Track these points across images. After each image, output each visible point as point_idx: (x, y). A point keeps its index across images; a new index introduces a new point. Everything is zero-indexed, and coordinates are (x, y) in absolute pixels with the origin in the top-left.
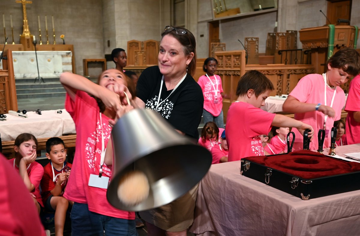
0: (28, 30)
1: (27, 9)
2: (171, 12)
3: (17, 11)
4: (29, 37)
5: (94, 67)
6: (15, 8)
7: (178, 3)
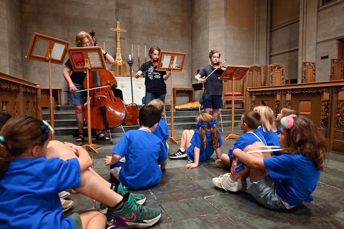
0: (120, 58)
1: (121, 38)
2: (267, 40)
3: (111, 40)
4: (121, 64)
5: (182, 96)
6: (110, 37)
7: (274, 31)
